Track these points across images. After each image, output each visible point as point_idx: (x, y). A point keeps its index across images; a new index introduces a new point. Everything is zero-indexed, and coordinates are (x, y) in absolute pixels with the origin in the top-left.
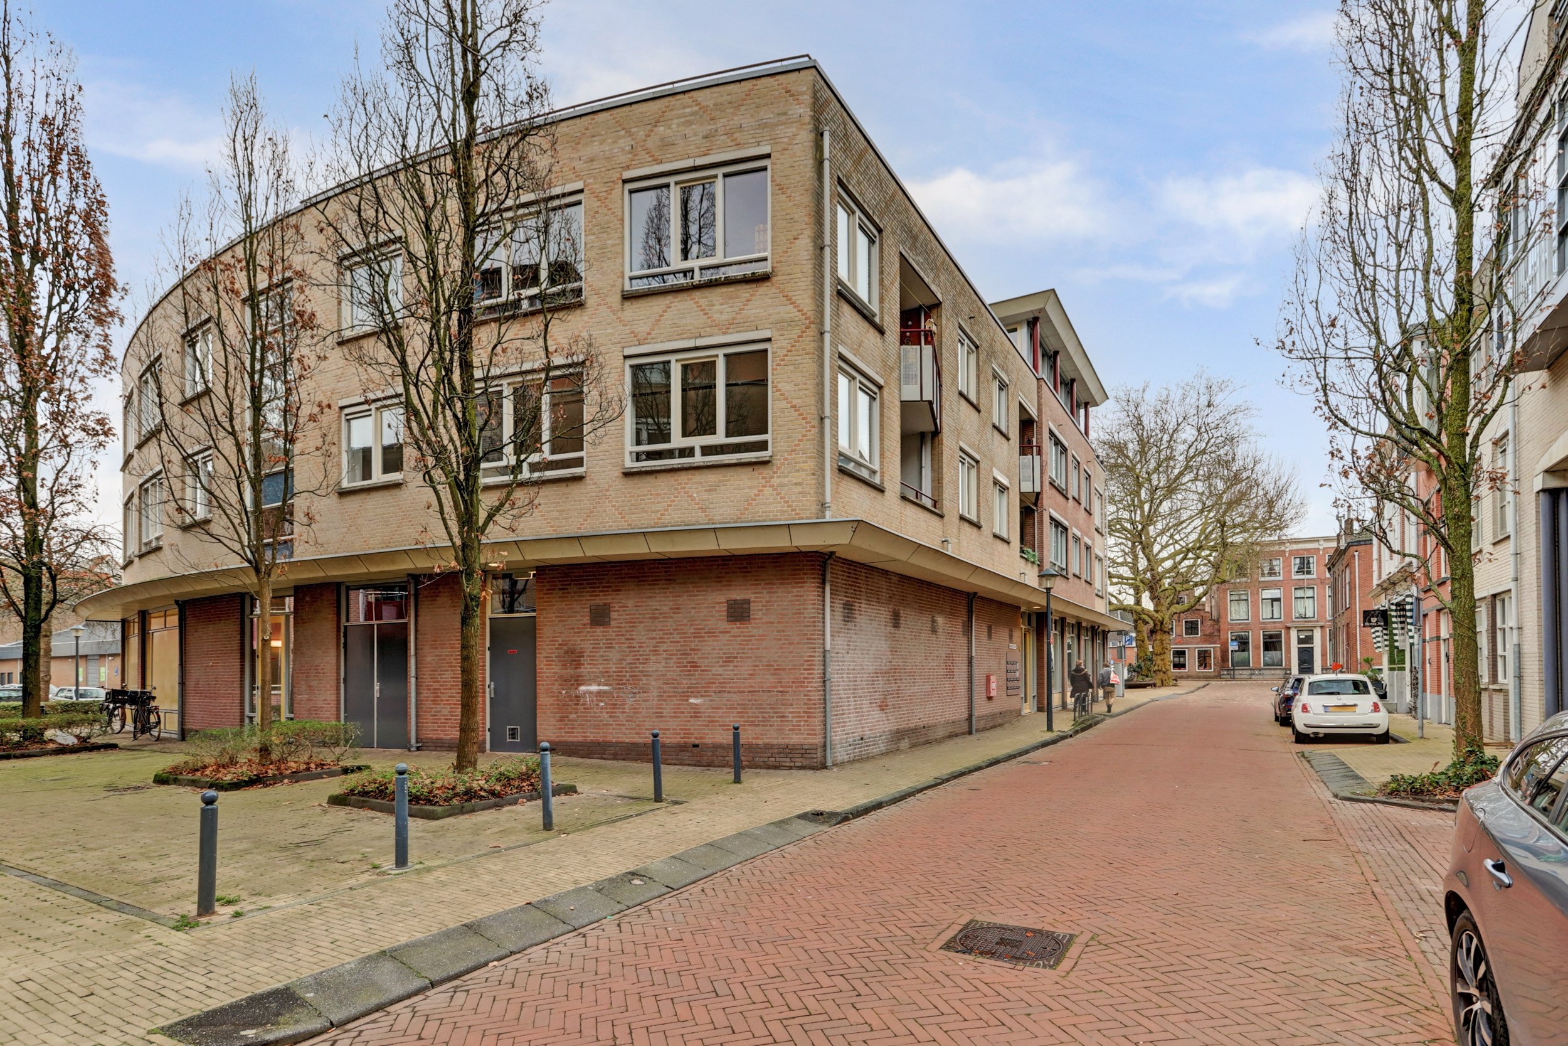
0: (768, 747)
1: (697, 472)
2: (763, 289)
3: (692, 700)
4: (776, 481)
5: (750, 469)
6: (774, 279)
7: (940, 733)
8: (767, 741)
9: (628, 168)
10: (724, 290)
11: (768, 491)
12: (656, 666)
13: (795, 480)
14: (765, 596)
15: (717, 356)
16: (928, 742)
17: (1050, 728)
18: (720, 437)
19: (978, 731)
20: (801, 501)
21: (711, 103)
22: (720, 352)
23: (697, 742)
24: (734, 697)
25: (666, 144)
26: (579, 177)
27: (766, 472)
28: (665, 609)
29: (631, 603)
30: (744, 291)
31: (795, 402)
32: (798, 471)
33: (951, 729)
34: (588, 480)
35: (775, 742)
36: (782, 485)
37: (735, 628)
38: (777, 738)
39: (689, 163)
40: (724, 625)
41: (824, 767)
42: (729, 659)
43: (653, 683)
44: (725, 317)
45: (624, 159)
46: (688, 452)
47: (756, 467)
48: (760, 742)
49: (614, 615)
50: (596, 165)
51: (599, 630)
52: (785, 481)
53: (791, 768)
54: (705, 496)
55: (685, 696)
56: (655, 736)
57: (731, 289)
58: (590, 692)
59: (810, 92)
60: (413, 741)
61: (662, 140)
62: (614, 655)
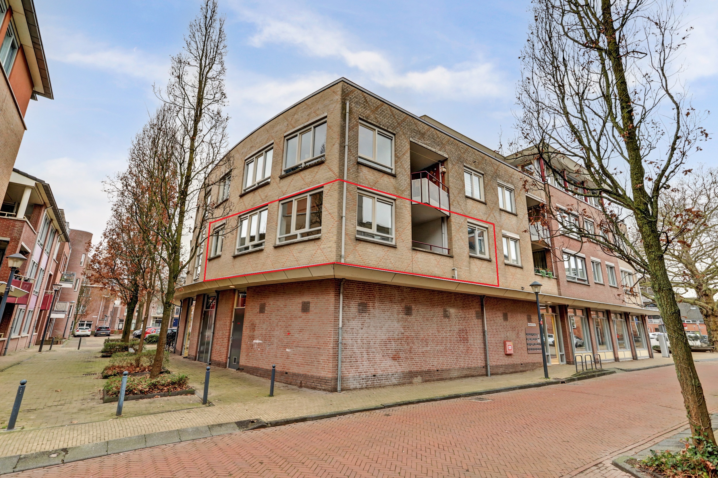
0: (312, 377)
1: (296, 245)
2: (323, 167)
3: (287, 350)
4: (322, 246)
5: (313, 242)
6: (326, 162)
7: (455, 374)
8: (312, 374)
9: (286, 132)
10: (310, 169)
11: (319, 251)
12: (276, 333)
13: (329, 246)
14: (315, 300)
15: (307, 196)
16: (442, 379)
17: (547, 376)
18: (307, 229)
19: (492, 374)
20: (330, 255)
21: (310, 103)
22: (308, 194)
23: (287, 371)
24: (301, 349)
25: (297, 121)
26: (273, 139)
27: (318, 243)
28: (282, 306)
29: (271, 303)
30: (315, 169)
31: (330, 211)
32: (330, 242)
33: (465, 372)
34: (264, 251)
35: (315, 374)
36: (324, 248)
37: (304, 315)
38: (316, 373)
39: (302, 126)
40: (300, 314)
41: (334, 390)
42: (301, 331)
43: (275, 340)
44: (309, 180)
45: (285, 129)
46: (295, 236)
47: (316, 241)
48: (309, 374)
49: (266, 308)
50: (278, 133)
51: (262, 314)
52: (325, 246)
53: (320, 389)
54: (298, 255)
55: (285, 347)
56: (274, 367)
57: (312, 169)
58: (256, 343)
59: (341, 90)
60: (208, 360)
61: (296, 119)
62: (265, 327)
